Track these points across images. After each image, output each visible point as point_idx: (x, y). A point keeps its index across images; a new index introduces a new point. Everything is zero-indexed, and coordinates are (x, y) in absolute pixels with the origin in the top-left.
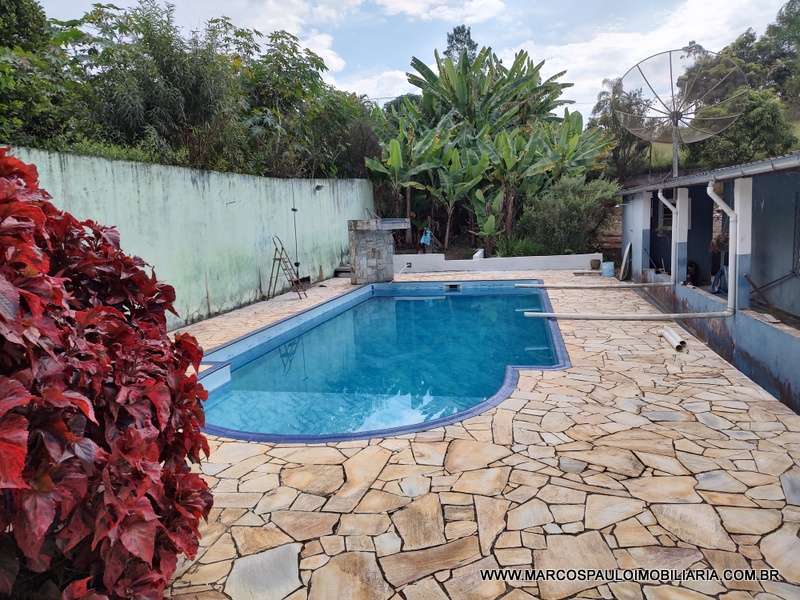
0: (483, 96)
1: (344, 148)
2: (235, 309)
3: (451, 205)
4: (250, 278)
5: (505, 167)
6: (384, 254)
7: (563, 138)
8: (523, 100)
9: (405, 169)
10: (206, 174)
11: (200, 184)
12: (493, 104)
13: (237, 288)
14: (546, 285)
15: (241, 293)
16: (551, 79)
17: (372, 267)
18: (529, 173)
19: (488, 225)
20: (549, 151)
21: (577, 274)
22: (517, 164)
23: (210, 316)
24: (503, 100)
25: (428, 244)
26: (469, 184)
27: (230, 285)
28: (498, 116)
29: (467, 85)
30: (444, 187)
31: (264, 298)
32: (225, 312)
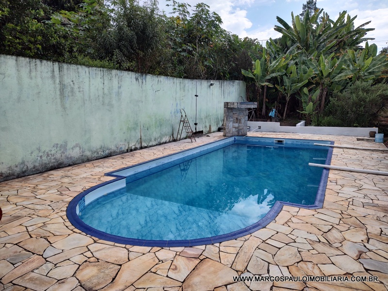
0: (316, 36)
1: (234, 65)
2: (157, 145)
3: (289, 95)
4: (167, 130)
5: (322, 75)
6: (243, 121)
7: (361, 59)
8: (341, 38)
9: (264, 76)
10: (144, 75)
11: (140, 81)
12: (321, 41)
13: (159, 135)
14: (335, 145)
15: (161, 137)
16: (361, 26)
17: (236, 128)
18: (337, 79)
19: (309, 108)
20: (351, 66)
21: (358, 140)
22: (330, 73)
23: (141, 148)
24: (328, 38)
25: (273, 116)
26: (300, 85)
27: (155, 133)
28: (323, 47)
29: (307, 30)
30: (285, 86)
31: (174, 141)
32: (151, 146)
